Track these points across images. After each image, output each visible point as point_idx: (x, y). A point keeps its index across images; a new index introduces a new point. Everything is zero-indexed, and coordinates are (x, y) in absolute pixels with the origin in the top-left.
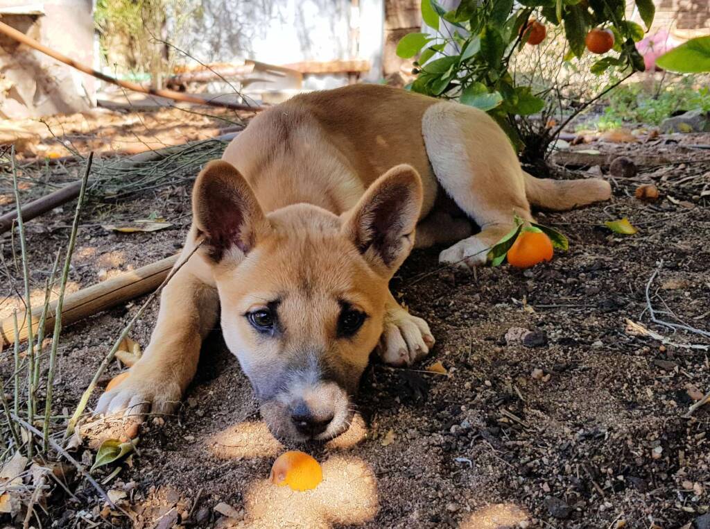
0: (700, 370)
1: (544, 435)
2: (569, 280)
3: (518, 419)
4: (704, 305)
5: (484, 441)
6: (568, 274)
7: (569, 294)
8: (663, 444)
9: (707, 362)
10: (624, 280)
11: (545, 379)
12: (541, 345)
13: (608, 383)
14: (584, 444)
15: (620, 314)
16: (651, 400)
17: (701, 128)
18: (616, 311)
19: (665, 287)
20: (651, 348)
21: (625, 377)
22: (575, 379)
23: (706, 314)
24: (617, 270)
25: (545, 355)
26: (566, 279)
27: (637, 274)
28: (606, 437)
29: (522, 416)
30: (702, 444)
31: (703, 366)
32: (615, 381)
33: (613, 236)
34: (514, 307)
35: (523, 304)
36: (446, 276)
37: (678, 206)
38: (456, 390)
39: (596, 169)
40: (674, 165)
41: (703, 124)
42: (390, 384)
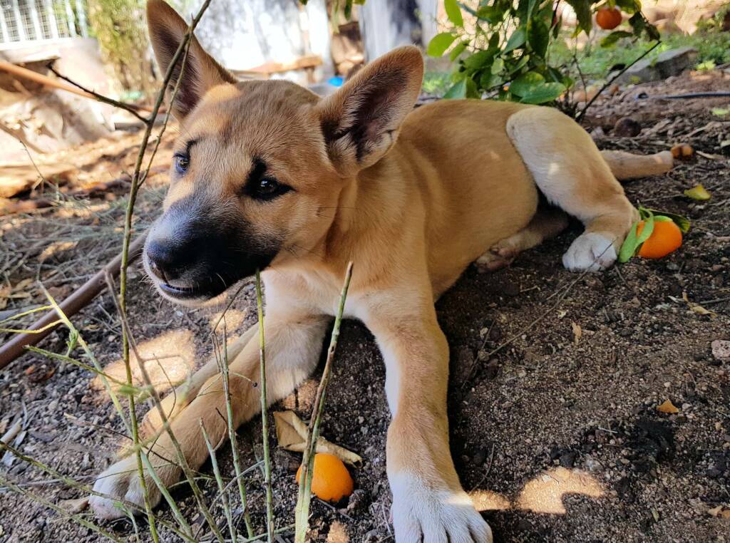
2: (716, 267)
6: (709, 260)
7: (724, 285)
17: (652, 78)
26: (711, 267)
33: (694, 204)
34: (676, 307)
35: (686, 302)
36: (594, 282)
37: (713, 160)
38: (706, 434)
39: (599, 131)
40: (669, 118)
41: (652, 75)
42: (630, 438)
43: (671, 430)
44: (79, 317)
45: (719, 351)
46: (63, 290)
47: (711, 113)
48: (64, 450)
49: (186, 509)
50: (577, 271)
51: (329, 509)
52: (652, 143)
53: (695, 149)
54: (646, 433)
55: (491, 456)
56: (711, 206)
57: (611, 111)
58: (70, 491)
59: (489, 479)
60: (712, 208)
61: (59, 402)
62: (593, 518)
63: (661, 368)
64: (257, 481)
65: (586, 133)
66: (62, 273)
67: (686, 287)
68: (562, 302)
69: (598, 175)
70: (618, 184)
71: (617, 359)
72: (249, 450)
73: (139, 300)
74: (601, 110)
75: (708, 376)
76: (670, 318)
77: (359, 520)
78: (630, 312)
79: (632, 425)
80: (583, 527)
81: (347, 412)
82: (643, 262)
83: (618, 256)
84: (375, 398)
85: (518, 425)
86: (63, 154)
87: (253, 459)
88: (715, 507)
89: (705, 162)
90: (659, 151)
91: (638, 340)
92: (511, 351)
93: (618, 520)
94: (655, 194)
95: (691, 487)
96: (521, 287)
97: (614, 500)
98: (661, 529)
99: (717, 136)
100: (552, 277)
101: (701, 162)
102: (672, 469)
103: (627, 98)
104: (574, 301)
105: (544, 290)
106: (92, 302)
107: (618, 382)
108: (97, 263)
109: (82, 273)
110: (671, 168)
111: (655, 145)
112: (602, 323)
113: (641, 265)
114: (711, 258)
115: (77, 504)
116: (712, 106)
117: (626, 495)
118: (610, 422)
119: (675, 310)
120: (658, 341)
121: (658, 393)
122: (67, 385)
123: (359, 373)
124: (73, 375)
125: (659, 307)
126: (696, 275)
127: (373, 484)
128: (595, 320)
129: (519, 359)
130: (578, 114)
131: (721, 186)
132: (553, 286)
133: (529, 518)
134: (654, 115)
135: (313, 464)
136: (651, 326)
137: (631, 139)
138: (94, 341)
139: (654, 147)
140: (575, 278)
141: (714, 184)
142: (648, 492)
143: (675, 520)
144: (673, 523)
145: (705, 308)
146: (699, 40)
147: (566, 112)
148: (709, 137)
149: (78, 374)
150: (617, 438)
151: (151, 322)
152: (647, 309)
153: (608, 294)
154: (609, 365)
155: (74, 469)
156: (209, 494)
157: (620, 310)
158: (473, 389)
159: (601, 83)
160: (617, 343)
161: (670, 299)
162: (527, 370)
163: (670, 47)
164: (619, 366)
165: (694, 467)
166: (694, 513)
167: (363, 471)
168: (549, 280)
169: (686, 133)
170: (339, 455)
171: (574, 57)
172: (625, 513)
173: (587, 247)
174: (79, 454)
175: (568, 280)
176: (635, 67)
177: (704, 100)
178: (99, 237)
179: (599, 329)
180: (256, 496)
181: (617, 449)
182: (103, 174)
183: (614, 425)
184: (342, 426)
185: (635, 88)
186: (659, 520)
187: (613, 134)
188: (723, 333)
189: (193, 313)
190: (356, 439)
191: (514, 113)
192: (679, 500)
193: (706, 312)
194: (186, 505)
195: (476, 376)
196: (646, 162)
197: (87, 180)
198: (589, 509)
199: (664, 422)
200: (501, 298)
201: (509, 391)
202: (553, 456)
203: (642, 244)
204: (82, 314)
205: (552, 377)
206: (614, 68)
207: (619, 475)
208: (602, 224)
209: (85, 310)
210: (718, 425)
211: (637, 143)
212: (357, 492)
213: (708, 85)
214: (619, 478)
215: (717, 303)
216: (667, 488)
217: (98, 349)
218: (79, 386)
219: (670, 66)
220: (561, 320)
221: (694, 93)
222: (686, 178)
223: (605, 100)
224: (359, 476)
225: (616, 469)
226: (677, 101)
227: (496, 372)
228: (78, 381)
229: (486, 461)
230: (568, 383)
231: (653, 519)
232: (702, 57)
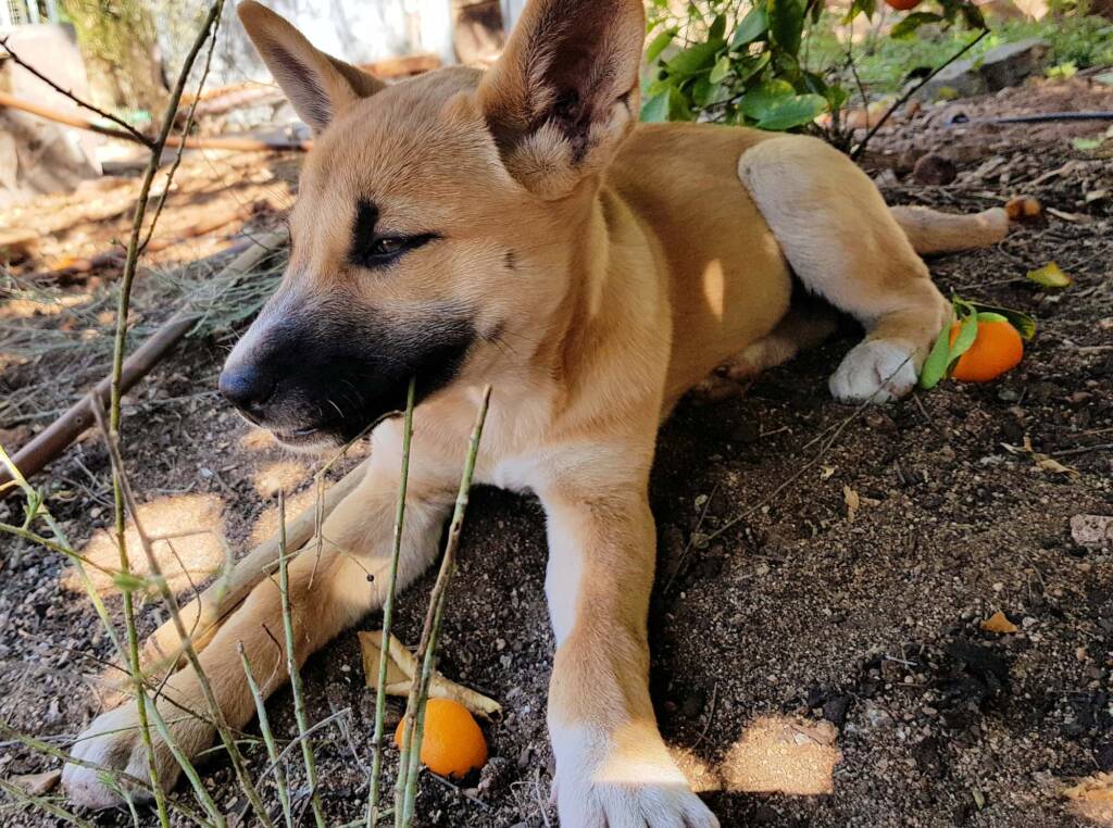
2: (1078, 396)
6: (1067, 385)
7: (1091, 425)
17: (975, 89)
26: (1070, 395)
33: (1043, 294)
34: (1013, 461)
35: (1028, 453)
36: (880, 420)
37: (1074, 222)
38: (1061, 667)
39: (889, 175)
40: (1002, 155)
41: (976, 83)
42: (937, 673)
43: (1004, 661)
44: (43, 478)
45: (1085, 531)
46: (17, 435)
47: (1070, 146)
48: (19, 693)
49: (216, 790)
50: (853, 403)
51: (448, 789)
52: (976, 194)
53: (1044, 204)
54: (964, 665)
55: (712, 704)
56: (1070, 297)
57: (908, 143)
58: (28, 761)
59: (708, 741)
60: (1072, 301)
61: (10, 616)
62: (877, 803)
63: (988, 561)
64: (332, 744)
65: (867, 178)
66: (16, 406)
67: (1029, 429)
68: (827, 453)
69: (887, 247)
70: (919, 261)
71: (916, 545)
72: (319, 695)
73: (141, 451)
74: (892, 142)
75: (1065, 573)
76: (1003, 479)
77: (497, 808)
78: (938, 469)
79: (940, 652)
80: (860, 818)
81: (478, 632)
82: (959, 388)
83: (920, 378)
84: (524, 608)
85: (755, 653)
86: (18, 213)
87: (326, 707)
88: (1074, 786)
89: (1061, 225)
90: (987, 208)
91: (952, 515)
92: (745, 532)
93: (917, 807)
94: (979, 277)
95: (1036, 753)
96: (762, 426)
97: (912, 773)
98: (988, 821)
99: (1080, 184)
100: (812, 412)
101: (1055, 225)
102: (1006, 724)
103: (934, 123)
104: (848, 451)
105: (798, 433)
106: (64, 454)
107: (918, 583)
108: (73, 390)
109: (47, 406)
110: (1007, 236)
111: (980, 198)
112: (892, 487)
113: (956, 392)
114: (1072, 382)
115: (38, 782)
116: (1073, 135)
117: (931, 766)
118: (905, 648)
119: (1011, 465)
120: (984, 517)
121: (984, 600)
122: (23, 589)
123: (497, 568)
124: (32, 571)
125: (985, 460)
126: (1045, 408)
127: (520, 747)
128: (881, 483)
129: (757, 545)
130: (854, 149)
131: (1087, 264)
132: (813, 426)
133: (773, 802)
134: (977, 149)
135: (423, 716)
136: (973, 491)
137: (941, 189)
138: (67, 518)
139: (978, 202)
140: (849, 413)
141: (1075, 262)
142: (967, 762)
143: (1011, 807)
144: (1008, 810)
145: (1061, 462)
146: (1050, 29)
147: (836, 145)
148: (1066, 186)
149: (40, 572)
150: (917, 673)
151: (160, 486)
152: (966, 463)
153: (902, 439)
154: (903, 555)
155: (33, 725)
156: (254, 764)
157: (920, 466)
158: (683, 595)
159: (891, 99)
160: (917, 520)
161: (1004, 448)
162: (770, 563)
163: (1004, 40)
164: (920, 557)
165: (1041, 720)
166: (1042, 795)
167: (503, 727)
168: (807, 417)
169: (1030, 179)
170: (466, 702)
171: (848, 54)
172: (930, 794)
173: (869, 364)
174: (42, 701)
175: (839, 417)
176: (949, 72)
177: (1060, 125)
178: (76, 347)
179: (888, 497)
180: (330, 768)
181: (916, 692)
182: (82, 246)
183: (912, 652)
184: (470, 654)
185: (947, 107)
186: (985, 806)
187: (911, 182)
188: (1090, 503)
189: (228, 471)
190: (492, 676)
191: (751, 146)
192: (1017, 773)
193: (1061, 469)
194: (216, 782)
195: (688, 574)
196: (964, 226)
197: (55, 256)
198: (870, 789)
199: (992, 648)
200: (729, 447)
201: (740, 598)
202: (812, 702)
203: (959, 357)
204: (49, 472)
205: (811, 574)
206: (914, 75)
207: (919, 733)
208: (891, 325)
209: (53, 467)
210: (1080, 652)
211: (949, 195)
212: (493, 761)
213: (1066, 103)
214: (919, 738)
215: (1081, 454)
216: (997, 755)
217: (74, 530)
218: (42, 590)
219: (1003, 72)
220: (826, 482)
221: (1043, 115)
222: (1031, 251)
223: (898, 126)
224: (497, 736)
225: (914, 723)
226: (1016, 127)
227: (720, 566)
228: (41, 582)
229: (703, 712)
230: (838, 584)
231: (973, 807)
232: (1056, 56)
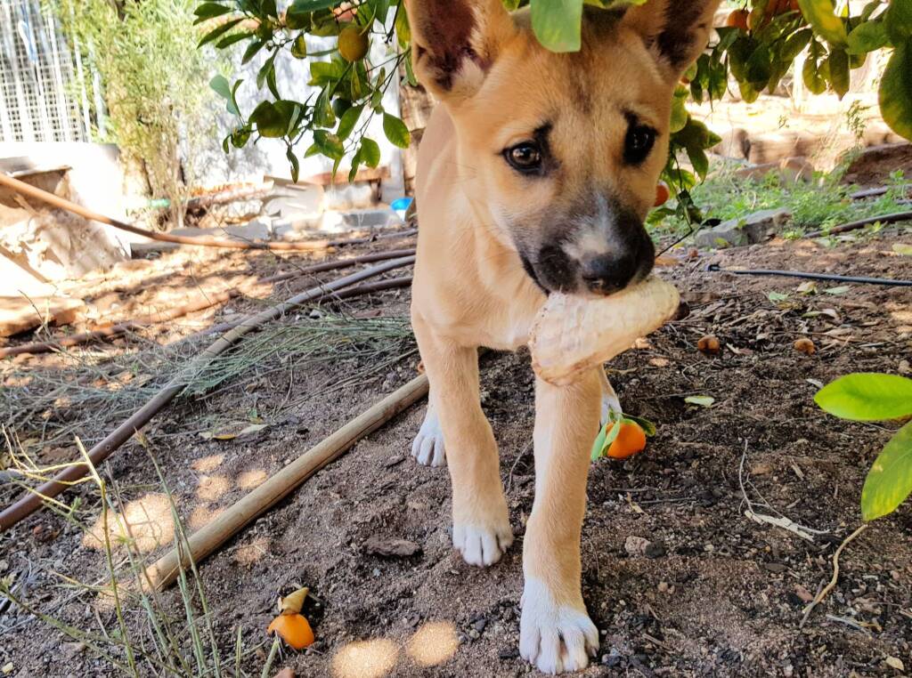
0: (805, 568)
1: (685, 656)
2: (667, 471)
3: (659, 642)
4: (794, 492)
5: (636, 670)
6: (664, 464)
7: (669, 487)
8: (793, 663)
9: (809, 559)
10: (716, 468)
11: (671, 591)
12: (660, 556)
13: (727, 591)
14: (723, 666)
15: (721, 508)
16: (767, 604)
18: (716, 504)
19: (755, 471)
20: (759, 549)
21: (741, 584)
22: (697, 589)
23: (796, 502)
24: (708, 457)
25: (666, 566)
26: (663, 470)
27: (728, 460)
28: (742, 660)
29: (660, 637)
30: (825, 657)
31: (806, 564)
32: (733, 589)
34: (620, 505)
35: (628, 501)
37: (737, 356)
40: (724, 299)
45: (631, 545)
47: (766, 298)
53: (725, 341)
75: (612, 565)
89: (729, 357)
101: (725, 357)
103: (701, 267)
114: (667, 462)
119: (617, 507)
125: (606, 503)
126: (647, 476)
134: (708, 295)
145: (642, 508)
148: (747, 328)
152: (592, 505)
161: (618, 497)
169: (732, 319)
193: (640, 511)
203: (609, 444)
